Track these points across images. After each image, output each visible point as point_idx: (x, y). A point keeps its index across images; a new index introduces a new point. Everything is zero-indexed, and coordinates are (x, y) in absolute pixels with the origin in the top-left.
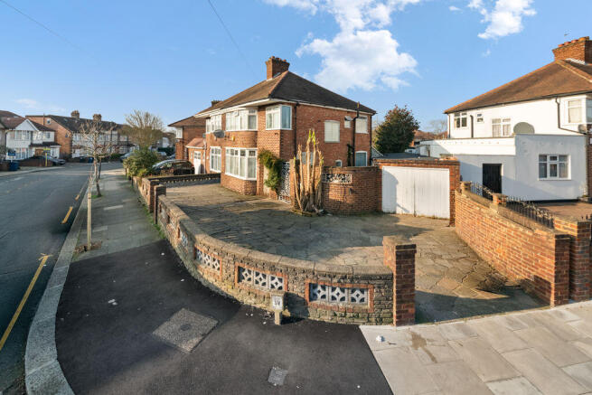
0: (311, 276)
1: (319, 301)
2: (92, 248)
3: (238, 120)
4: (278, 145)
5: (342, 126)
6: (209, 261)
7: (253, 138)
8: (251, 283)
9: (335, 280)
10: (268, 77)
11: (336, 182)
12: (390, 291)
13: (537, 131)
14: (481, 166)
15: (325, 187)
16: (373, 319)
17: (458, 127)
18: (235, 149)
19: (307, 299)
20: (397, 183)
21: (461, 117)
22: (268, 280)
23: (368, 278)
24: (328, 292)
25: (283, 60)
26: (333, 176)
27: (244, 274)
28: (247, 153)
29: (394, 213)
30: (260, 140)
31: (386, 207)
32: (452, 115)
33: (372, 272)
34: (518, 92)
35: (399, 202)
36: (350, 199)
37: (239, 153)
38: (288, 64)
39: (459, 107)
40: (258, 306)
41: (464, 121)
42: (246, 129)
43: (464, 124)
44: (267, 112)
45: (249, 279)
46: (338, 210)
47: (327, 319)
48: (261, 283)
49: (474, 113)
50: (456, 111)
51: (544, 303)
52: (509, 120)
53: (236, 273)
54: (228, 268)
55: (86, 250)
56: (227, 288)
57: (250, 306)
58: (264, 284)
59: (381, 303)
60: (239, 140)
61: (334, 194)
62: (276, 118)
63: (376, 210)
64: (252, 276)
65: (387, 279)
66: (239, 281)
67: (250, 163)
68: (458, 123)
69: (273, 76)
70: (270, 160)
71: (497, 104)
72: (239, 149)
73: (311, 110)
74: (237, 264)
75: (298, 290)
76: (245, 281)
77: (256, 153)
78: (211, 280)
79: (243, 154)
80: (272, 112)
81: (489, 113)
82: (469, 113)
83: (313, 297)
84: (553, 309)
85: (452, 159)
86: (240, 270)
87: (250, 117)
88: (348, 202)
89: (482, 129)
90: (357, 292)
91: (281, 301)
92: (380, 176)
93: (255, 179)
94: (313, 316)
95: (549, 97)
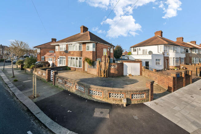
0: (132, 92)
1: (134, 99)
2: (37, 97)
3: (75, 47)
4: (92, 56)
5: (107, 50)
6: (97, 93)
7: (81, 54)
8: (113, 97)
9: (138, 92)
10: (81, 32)
11: (113, 67)
12: (149, 93)
13: (153, 53)
14: (145, 62)
15: (109, 69)
16: (146, 101)
17: (134, 51)
18: (73, 57)
19: (131, 98)
20: (127, 67)
21: (135, 49)
22: (119, 96)
23: (145, 91)
24: (136, 96)
25: (86, 27)
26: (112, 66)
27: (111, 95)
28: (78, 58)
29: (127, 76)
30: (84, 54)
31: (124, 74)
32: (132, 48)
33: (145, 89)
34: (148, 43)
35: (128, 72)
36: (116, 72)
37: (75, 59)
38: (88, 29)
39: (134, 46)
40: (116, 103)
41: (136, 50)
42: (78, 50)
43: (136, 51)
44: (87, 45)
45: (113, 96)
46: (113, 76)
47: (136, 103)
48: (117, 97)
49: (138, 48)
50: (134, 47)
51: (171, 92)
52: (147, 50)
53: (109, 95)
54: (106, 94)
55: (35, 98)
56: (105, 100)
57: (114, 104)
58: (118, 97)
59: (147, 97)
60: (75, 54)
61: (112, 71)
62: (91, 47)
63: (122, 75)
64: (114, 95)
65: (148, 90)
66: (109, 97)
67: (80, 62)
68: (134, 50)
69: (83, 32)
70: (90, 61)
71: (144, 46)
72: (75, 58)
73: (100, 45)
74: (109, 92)
75: (129, 96)
76: (111, 97)
77: (82, 58)
78: (98, 99)
79: (77, 59)
80: (89, 45)
81: (142, 48)
82: (137, 48)
83: (132, 98)
84: (173, 93)
85: (140, 60)
86: (110, 94)
87: (79, 46)
88: (116, 73)
89: (140, 52)
90: (142, 95)
91: (126, 100)
92: (123, 65)
93: (82, 68)
94: (133, 103)
95: (156, 45)
